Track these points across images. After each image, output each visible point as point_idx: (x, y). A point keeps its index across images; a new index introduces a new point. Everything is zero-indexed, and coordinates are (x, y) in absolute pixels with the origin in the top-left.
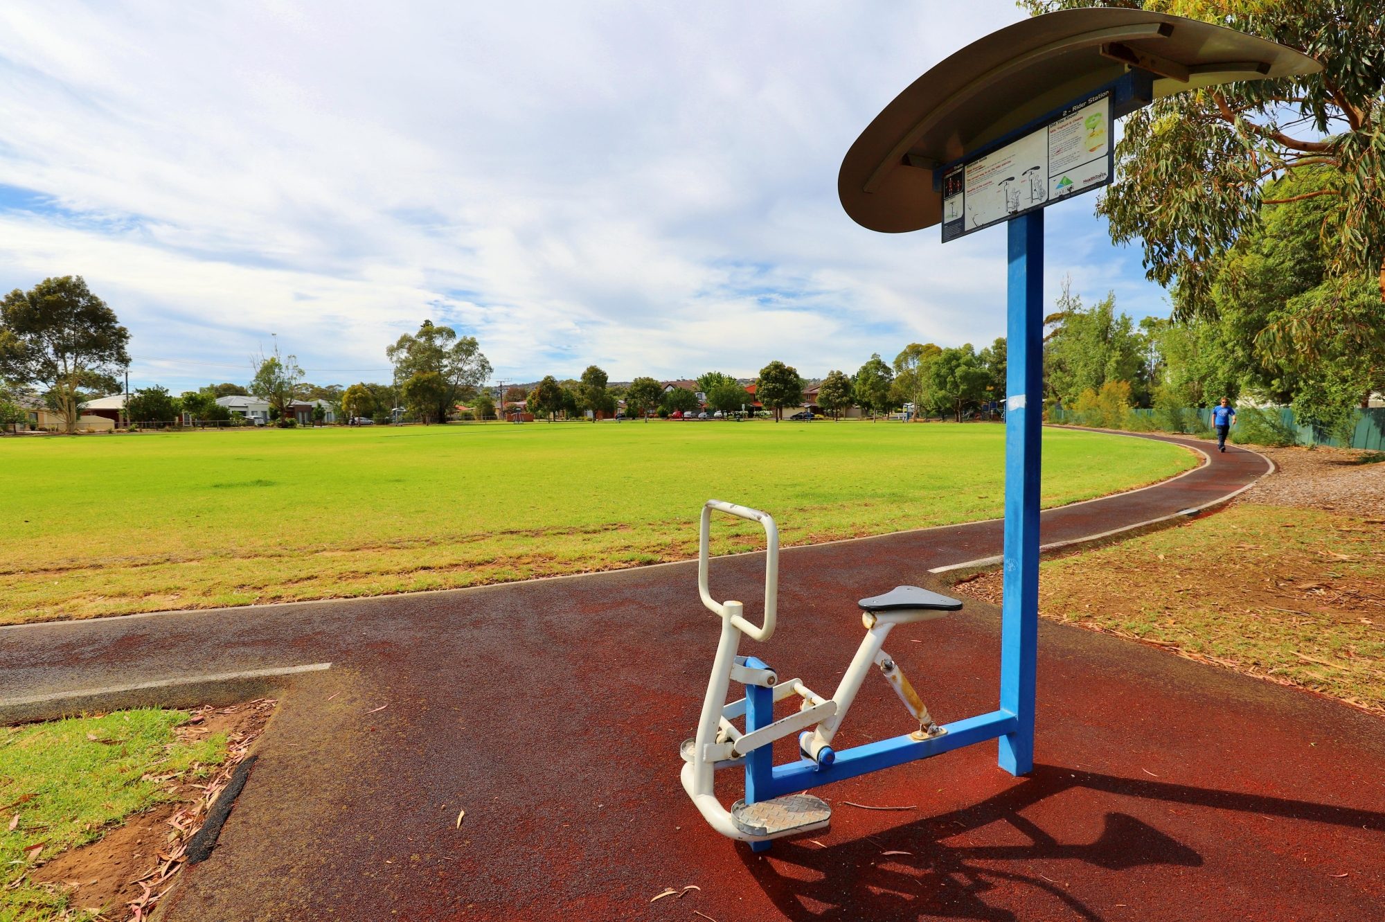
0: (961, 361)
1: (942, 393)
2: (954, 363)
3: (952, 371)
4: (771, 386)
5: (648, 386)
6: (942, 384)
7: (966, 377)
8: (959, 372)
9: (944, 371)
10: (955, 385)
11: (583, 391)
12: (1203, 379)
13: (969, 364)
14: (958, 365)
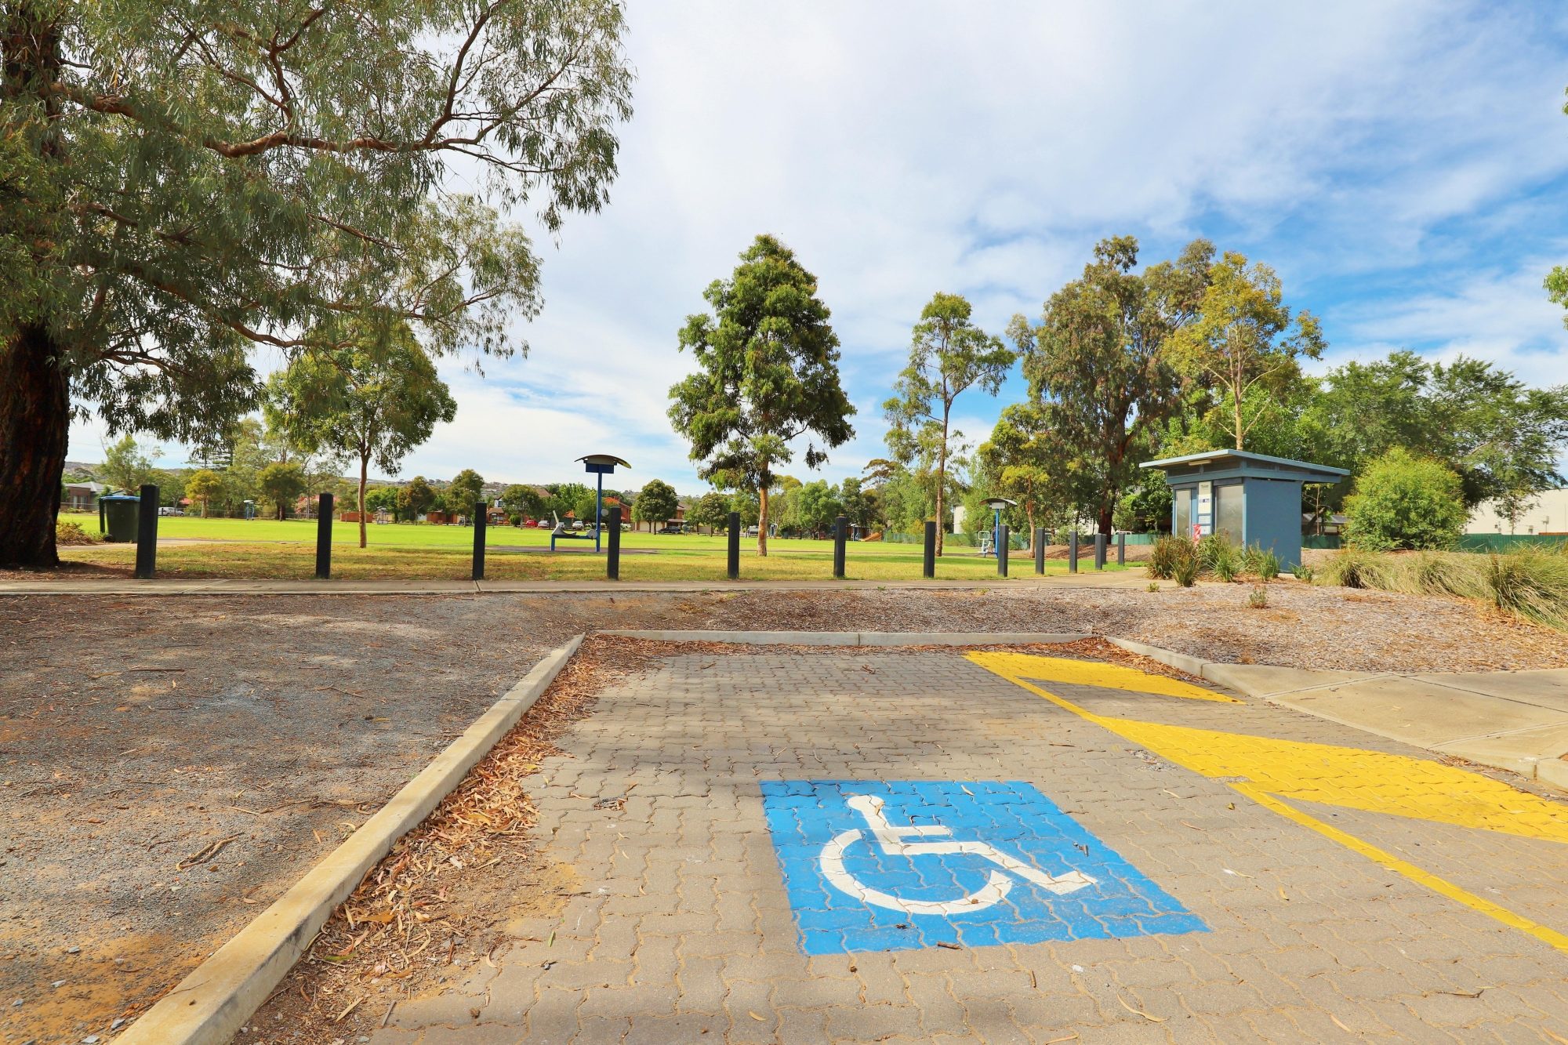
0: (822, 493)
1: (808, 517)
2: (817, 494)
3: (816, 500)
4: (653, 501)
5: (528, 493)
6: (808, 509)
7: (826, 506)
8: (822, 501)
9: (809, 500)
10: (818, 511)
11: (457, 495)
12: (983, 518)
13: (828, 495)
14: (820, 497)
